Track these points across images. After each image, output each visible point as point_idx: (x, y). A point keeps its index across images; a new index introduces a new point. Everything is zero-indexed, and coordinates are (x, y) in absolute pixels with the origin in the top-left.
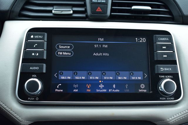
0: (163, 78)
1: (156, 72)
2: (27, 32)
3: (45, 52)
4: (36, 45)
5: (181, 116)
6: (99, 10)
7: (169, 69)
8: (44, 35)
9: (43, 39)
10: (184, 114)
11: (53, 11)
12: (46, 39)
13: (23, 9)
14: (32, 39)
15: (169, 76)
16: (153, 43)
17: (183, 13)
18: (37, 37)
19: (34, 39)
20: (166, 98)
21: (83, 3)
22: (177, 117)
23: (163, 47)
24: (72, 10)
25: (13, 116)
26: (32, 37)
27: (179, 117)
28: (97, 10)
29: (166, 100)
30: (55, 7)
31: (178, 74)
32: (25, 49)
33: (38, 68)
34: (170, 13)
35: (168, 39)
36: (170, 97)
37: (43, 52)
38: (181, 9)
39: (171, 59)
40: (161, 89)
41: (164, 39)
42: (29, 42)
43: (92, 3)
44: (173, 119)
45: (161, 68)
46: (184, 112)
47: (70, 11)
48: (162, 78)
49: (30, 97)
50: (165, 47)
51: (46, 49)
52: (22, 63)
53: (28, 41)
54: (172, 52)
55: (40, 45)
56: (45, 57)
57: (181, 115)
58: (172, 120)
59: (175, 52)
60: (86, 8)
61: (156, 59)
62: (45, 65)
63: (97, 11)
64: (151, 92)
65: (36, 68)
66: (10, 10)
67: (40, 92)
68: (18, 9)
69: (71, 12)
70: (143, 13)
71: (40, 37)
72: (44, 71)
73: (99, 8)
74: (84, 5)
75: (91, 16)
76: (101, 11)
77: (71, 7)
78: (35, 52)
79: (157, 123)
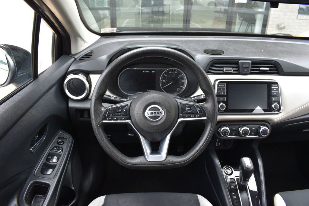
1: (271, 100)
2: (218, 83)
3: (226, 92)
7: (276, 99)
8: (225, 84)
9: (224, 86)
11: (224, 71)
12: (225, 86)
14: (220, 86)
15: (276, 102)
16: (270, 87)
18: (222, 85)
21: (238, 66)
22: (278, 119)
26: (220, 85)
28: (245, 70)
29: (274, 112)
30: (225, 68)
31: (280, 101)
32: (217, 91)
35: (277, 86)
36: (276, 111)
37: (224, 92)
38: (283, 69)
40: (273, 107)
41: (275, 86)
43: (242, 67)
45: (273, 99)
47: (232, 70)
48: (273, 103)
49: (220, 111)
50: (275, 89)
53: (218, 87)
55: (223, 89)
56: (225, 94)
58: (276, 120)
59: (279, 91)
62: (225, 98)
64: (268, 109)
65: (222, 99)
67: (225, 109)
71: (223, 85)
72: (225, 100)
75: (241, 73)
77: (233, 68)
78: (222, 92)
79: (269, 122)
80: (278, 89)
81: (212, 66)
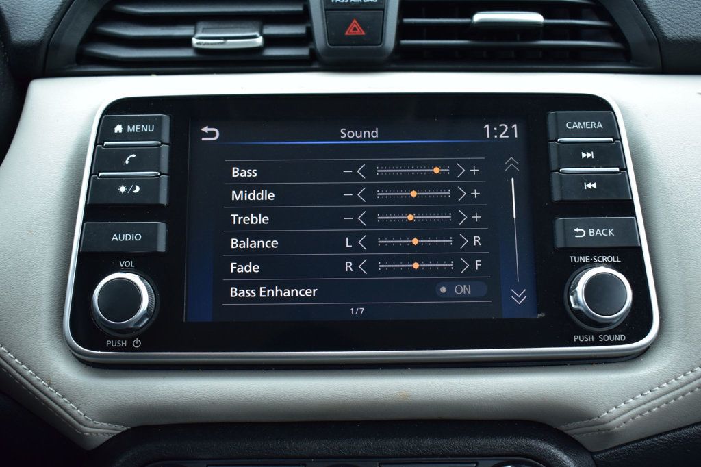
0: (586, 263)
1: (560, 244)
2: (103, 115)
3: (164, 179)
4: (134, 156)
5: (655, 402)
6: (355, 29)
7: (606, 232)
8: (158, 124)
9: (156, 135)
10: (666, 393)
11: (195, 41)
12: (166, 137)
13: (93, 36)
14: (119, 137)
15: (605, 258)
16: (547, 141)
17: (662, 33)
18: (134, 129)
19: (124, 136)
20: (596, 335)
21: (299, 8)
22: (639, 406)
23: (584, 155)
24: (261, 34)
25: (57, 403)
26: (119, 129)
27: (645, 406)
28: (350, 32)
29: (597, 343)
30: (201, 25)
31: (640, 248)
32: (93, 173)
33: (138, 237)
34: (614, 32)
35: (600, 125)
36: (611, 333)
37: (155, 181)
38: (653, 18)
39: (614, 197)
40: (577, 302)
41: (585, 125)
42: (107, 146)
43: (329, 6)
44: (624, 414)
45: (577, 230)
46: (665, 385)
47: (255, 37)
48: (582, 264)
49: (114, 339)
50: (589, 155)
51: (166, 172)
52: (85, 219)
53: (106, 143)
54: (617, 169)
55: (145, 158)
56: (163, 200)
57: (655, 399)
58: (620, 416)
59: (626, 170)
60: (309, 25)
61: (557, 197)
62: (162, 227)
63: (347, 33)
64: (540, 314)
65: (133, 237)
66: (47, 39)
67: (146, 320)
68: (72, 38)
69: (259, 41)
70: (518, 36)
71: (146, 128)
72: (162, 247)
73: (355, 24)
74: (304, 17)
75: (328, 51)
76: (363, 33)
77: (258, 23)
78: (129, 182)
79: (570, 429)
80: (612, 153)
81: (109, 15)
